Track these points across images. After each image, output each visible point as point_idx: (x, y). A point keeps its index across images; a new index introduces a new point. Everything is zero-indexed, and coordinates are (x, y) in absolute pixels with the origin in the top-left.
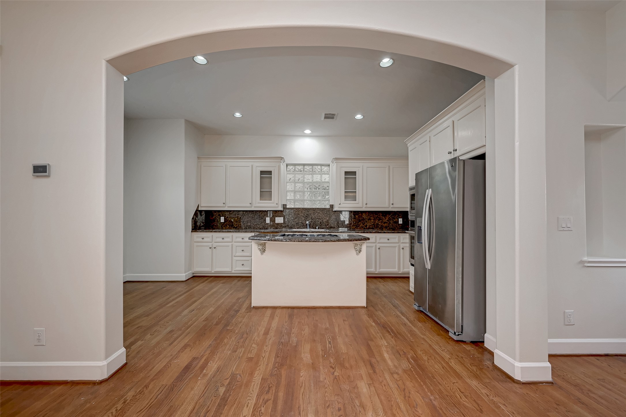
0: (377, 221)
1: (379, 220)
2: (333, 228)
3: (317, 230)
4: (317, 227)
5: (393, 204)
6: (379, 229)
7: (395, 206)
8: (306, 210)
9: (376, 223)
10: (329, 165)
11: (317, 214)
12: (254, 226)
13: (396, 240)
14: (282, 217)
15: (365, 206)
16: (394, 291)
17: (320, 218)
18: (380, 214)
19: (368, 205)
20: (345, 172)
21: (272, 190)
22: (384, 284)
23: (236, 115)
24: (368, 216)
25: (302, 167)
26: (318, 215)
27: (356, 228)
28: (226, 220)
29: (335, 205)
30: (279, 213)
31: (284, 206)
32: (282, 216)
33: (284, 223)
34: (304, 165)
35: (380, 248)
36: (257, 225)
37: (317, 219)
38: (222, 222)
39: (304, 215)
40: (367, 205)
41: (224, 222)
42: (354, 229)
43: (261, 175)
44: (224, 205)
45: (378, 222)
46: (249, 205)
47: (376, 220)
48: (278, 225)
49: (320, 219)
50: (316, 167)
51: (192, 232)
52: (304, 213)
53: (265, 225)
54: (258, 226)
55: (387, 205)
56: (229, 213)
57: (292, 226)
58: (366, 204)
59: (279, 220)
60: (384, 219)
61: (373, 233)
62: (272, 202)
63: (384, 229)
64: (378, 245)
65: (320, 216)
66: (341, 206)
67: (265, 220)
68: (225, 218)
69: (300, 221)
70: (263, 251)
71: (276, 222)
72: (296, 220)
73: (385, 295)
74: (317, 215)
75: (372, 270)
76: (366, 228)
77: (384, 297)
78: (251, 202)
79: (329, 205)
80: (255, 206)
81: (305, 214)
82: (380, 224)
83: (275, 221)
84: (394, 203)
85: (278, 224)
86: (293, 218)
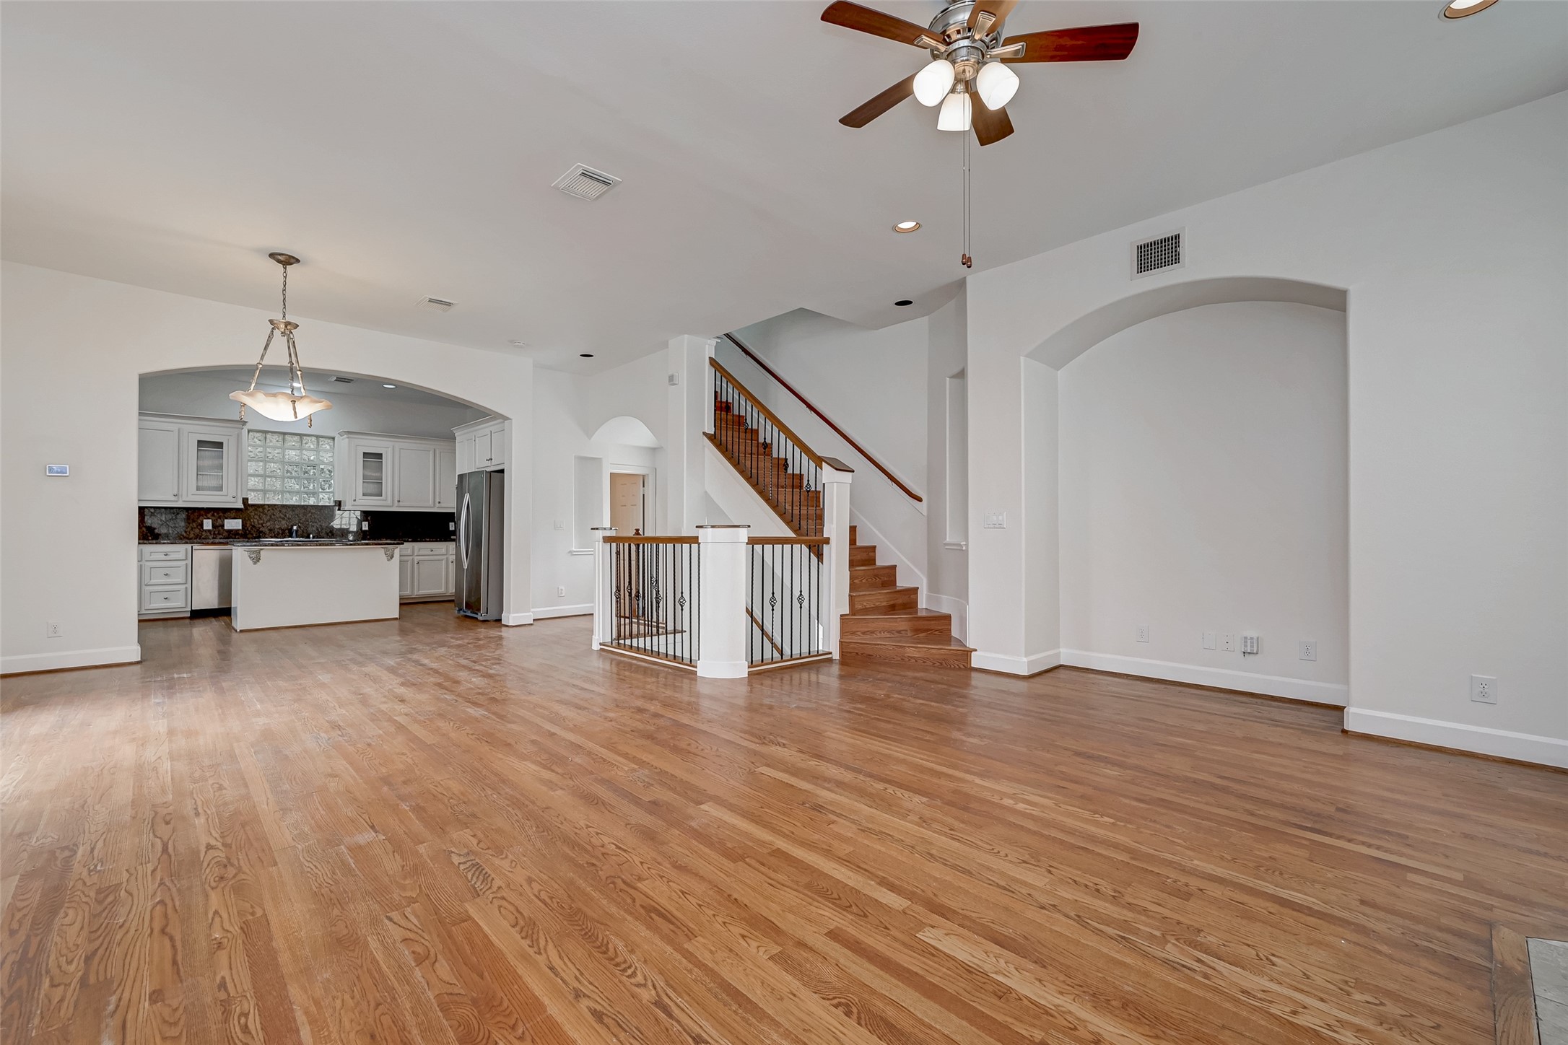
4: (311, 536)
5: (439, 503)
7: (442, 505)
8: (288, 507)
10: (333, 439)
11: (310, 514)
13: (444, 551)
15: (396, 503)
17: (316, 520)
20: (364, 453)
21: (224, 475)
25: (281, 437)
26: (312, 517)
29: (345, 502)
30: (233, 512)
31: (245, 501)
32: (238, 518)
33: (242, 529)
34: (284, 434)
37: (311, 523)
39: (286, 516)
40: (400, 503)
43: (198, 448)
49: (316, 523)
50: (308, 438)
52: (285, 513)
53: (201, 532)
55: (431, 504)
57: (259, 534)
58: (399, 501)
59: (233, 525)
62: (223, 495)
64: (416, 559)
65: (315, 518)
66: (355, 503)
67: (202, 525)
69: (277, 527)
70: (256, 560)
71: (226, 528)
72: (268, 524)
75: (407, 593)
80: (185, 500)
83: (224, 526)
84: (441, 501)
85: (229, 531)
86: (261, 522)
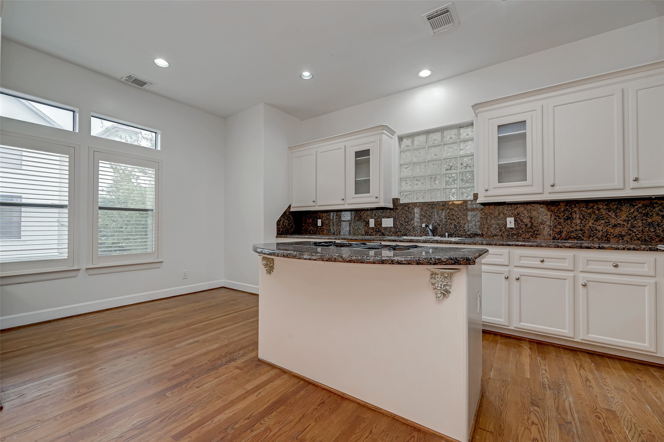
0: (592, 221)
1: (597, 220)
2: (480, 235)
3: (446, 239)
4: (447, 234)
5: (637, 180)
6: (596, 239)
7: (642, 183)
8: (429, 205)
9: (587, 227)
10: (472, 124)
11: (448, 211)
12: (354, 231)
14: (392, 218)
15: (549, 189)
16: (613, 412)
17: (454, 217)
18: (601, 206)
19: (557, 189)
20: (500, 127)
21: (371, 178)
22: (590, 377)
23: (304, 76)
24: (563, 212)
25: (425, 136)
26: (451, 213)
27: (532, 236)
28: (323, 223)
29: (480, 192)
30: (387, 212)
31: (395, 201)
32: (391, 216)
33: (394, 227)
34: (428, 132)
35: (590, 284)
36: (358, 229)
37: (449, 221)
38: (319, 226)
39: (426, 213)
41: (321, 225)
42: (529, 238)
43: (356, 158)
44: (314, 204)
45: (593, 224)
46: (342, 202)
47: (586, 219)
48: (386, 230)
49: (454, 220)
50: (449, 131)
51: (276, 237)
52: (426, 210)
53: (368, 230)
54: (360, 231)
55: (617, 183)
56: (326, 214)
57: (407, 231)
58: (554, 186)
59: (388, 223)
60: (613, 216)
61: (566, 247)
62: (371, 196)
63: (612, 240)
64: (582, 278)
65: (453, 215)
66: (489, 193)
67: (368, 223)
68: (322, 220)
71: (383, 226)
72: (412, 222)
73: (569, 418)
74: (449, 213)
76: (557, 237)
77: (560, 425)
78: (343, 198)
79: (472, 194)
80: (349, 203)
81: (428, 213)
82: (599, 228)
83: (381, 224)
84: (640, 177)
85: (386, 228)
86: (407, 220)
